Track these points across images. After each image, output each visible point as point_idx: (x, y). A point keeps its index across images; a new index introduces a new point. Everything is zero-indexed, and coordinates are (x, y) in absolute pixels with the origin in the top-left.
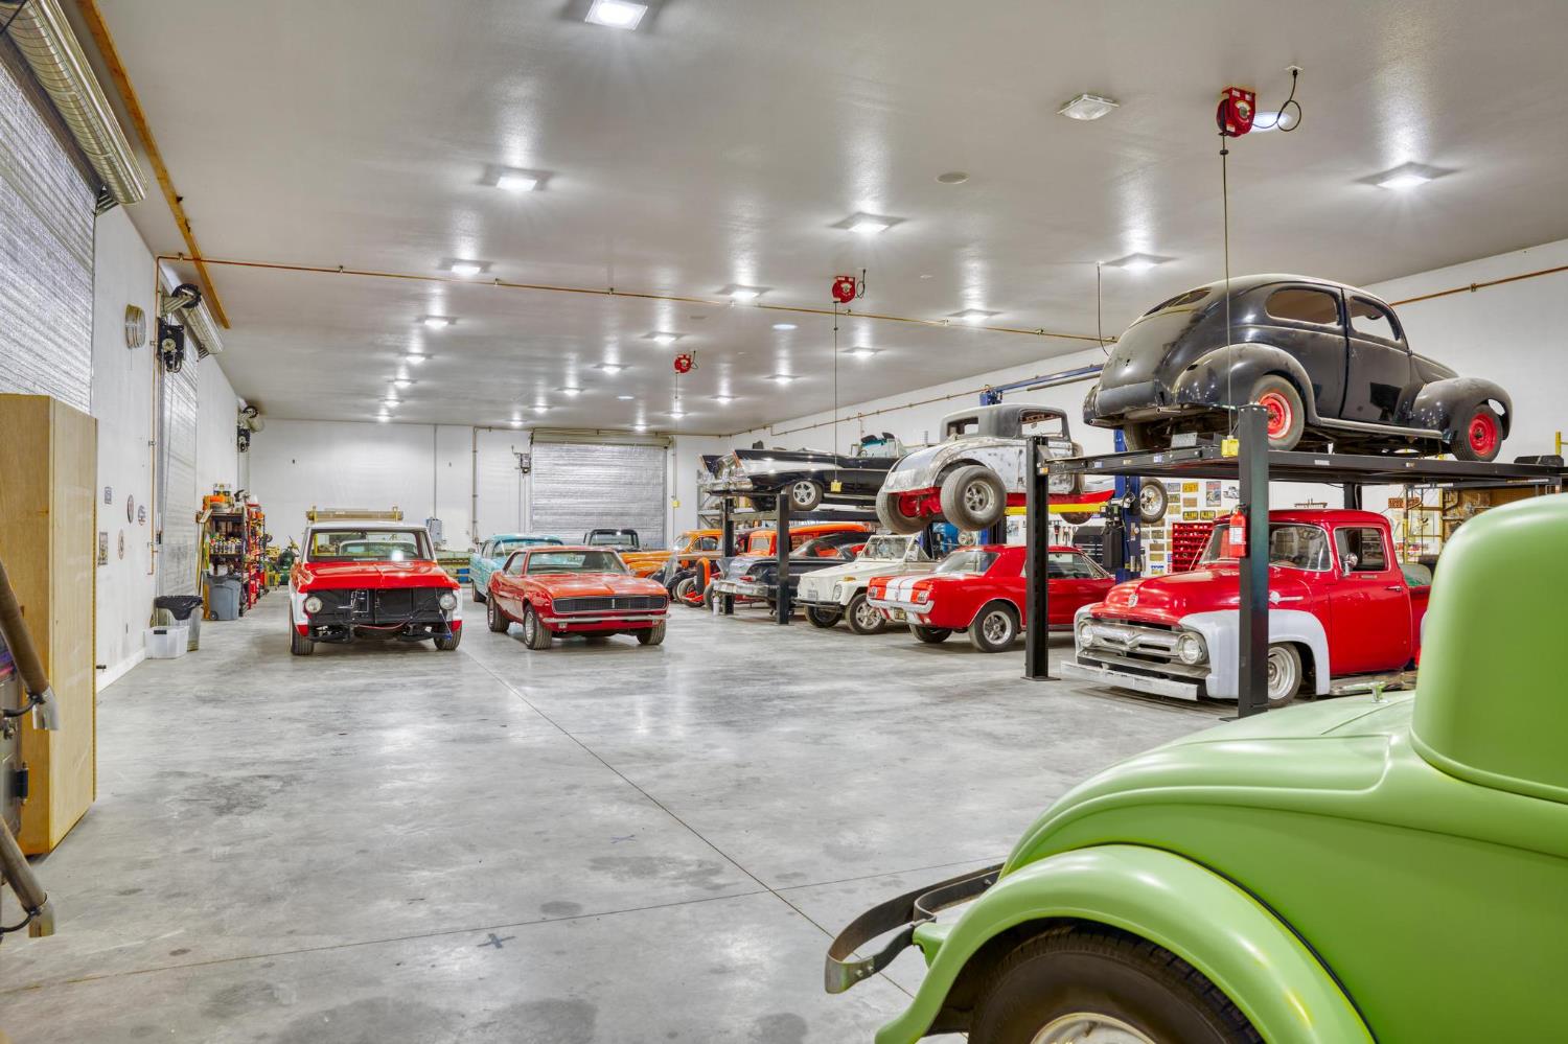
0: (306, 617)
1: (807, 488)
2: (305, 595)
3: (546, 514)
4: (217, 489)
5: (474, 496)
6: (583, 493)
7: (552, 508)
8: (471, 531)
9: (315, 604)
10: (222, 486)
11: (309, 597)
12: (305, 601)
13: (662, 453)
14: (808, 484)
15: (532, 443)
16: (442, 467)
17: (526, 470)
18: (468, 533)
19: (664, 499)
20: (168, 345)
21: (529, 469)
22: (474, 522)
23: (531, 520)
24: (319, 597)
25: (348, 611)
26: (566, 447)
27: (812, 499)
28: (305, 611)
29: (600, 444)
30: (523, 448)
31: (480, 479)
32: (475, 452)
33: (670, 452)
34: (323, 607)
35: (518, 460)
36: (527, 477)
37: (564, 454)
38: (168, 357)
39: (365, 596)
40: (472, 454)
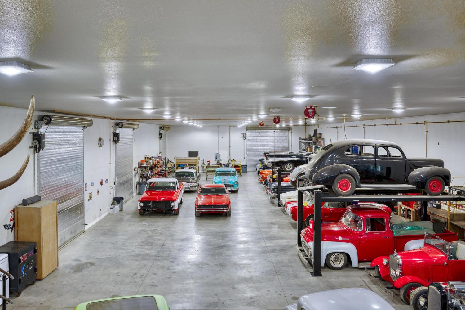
0: (140, 207)
1: (290, 165)
2: (140, 202)
3: (251, 152)
4: (146, 157)
5: (230, 146)
6: (262, 145)
7: (252, 150)
8: (229, 157)
9: (142, 205)
10: (147, 156)
11: (141, 202)
12: (140, 204)
13: (288, 132)
14: (290, 164)
15: (246, 130)
16: (220, 138)
17: (245, 138)
18: (228, 157)
19: (289, 146)
20: (115, 138)
21: (246, 138)
22: (230, 154)
23: (247, 153)
24: (143, 202)
25: (150, 206)
26: (257, 131)
27: (292, 168)
28: (140, 206)
29: (268, 130)
30: (244, 132)
31: (231, 142)
32: (229, 133)
33: (290, 131)
34: (143, 205)
35: (242, 136)
36: (245, 140)
37: (256, 133)
38: (115, 141)
39: (153, 202)
40: (229, 134)
